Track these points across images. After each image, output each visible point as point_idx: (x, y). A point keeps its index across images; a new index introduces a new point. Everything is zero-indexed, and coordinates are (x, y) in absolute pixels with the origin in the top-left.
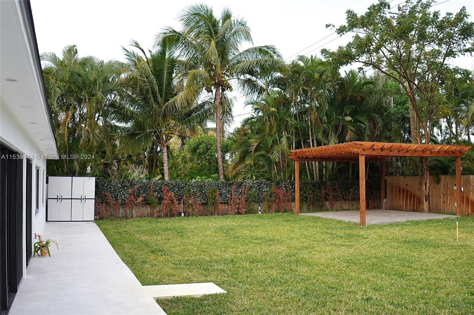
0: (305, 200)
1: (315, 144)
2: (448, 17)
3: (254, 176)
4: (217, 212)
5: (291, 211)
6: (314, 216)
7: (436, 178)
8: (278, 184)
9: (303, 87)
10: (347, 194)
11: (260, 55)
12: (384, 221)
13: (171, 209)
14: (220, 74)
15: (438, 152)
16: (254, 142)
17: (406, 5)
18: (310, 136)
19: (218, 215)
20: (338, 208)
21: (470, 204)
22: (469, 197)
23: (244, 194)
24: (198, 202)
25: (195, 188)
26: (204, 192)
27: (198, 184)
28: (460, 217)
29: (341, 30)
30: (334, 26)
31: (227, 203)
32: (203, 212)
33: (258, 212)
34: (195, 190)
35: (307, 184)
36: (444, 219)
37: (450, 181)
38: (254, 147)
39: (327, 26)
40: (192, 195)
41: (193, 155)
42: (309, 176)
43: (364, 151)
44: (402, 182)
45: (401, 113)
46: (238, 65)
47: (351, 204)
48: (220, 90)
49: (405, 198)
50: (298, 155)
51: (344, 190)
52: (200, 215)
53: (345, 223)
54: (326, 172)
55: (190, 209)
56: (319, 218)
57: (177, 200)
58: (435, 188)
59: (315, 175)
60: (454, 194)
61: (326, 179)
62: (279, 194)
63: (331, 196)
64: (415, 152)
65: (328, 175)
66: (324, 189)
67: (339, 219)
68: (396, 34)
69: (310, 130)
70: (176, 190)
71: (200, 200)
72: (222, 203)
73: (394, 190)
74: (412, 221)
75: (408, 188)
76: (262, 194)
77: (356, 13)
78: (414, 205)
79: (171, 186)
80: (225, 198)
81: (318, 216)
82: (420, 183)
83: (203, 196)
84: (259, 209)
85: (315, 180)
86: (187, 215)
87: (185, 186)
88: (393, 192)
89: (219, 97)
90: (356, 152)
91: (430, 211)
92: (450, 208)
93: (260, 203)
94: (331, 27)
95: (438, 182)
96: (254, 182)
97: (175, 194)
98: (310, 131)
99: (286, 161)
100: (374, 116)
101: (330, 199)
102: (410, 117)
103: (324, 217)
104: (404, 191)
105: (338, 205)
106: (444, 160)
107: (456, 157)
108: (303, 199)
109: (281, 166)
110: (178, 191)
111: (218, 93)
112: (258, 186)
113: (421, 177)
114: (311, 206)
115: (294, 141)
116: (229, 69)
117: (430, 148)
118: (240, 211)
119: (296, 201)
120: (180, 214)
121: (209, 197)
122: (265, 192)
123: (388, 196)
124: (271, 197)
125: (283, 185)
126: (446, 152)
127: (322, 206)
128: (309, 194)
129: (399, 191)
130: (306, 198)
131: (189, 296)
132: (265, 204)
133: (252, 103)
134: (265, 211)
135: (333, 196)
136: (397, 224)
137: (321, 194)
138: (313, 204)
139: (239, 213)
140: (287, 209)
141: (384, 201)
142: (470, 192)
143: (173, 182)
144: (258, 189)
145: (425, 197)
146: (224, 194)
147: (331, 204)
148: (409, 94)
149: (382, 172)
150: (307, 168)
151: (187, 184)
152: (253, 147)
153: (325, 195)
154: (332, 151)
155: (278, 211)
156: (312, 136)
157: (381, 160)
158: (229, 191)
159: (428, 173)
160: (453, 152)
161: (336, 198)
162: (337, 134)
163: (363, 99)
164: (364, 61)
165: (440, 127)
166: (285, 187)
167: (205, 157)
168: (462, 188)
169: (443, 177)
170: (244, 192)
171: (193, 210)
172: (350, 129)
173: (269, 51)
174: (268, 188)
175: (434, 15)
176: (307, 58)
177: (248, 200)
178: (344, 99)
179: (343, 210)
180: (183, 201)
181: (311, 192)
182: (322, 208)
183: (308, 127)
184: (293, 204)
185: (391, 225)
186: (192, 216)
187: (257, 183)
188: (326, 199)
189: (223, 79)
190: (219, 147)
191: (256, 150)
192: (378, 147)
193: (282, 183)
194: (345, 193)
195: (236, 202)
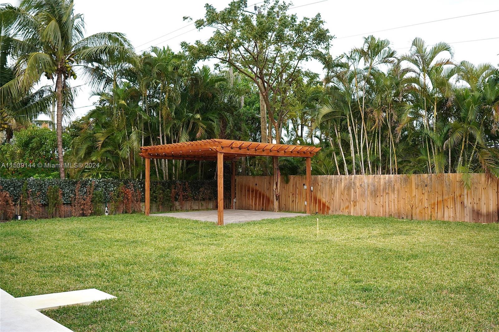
0: (155, 200)
1: (165, 141)
2: (305, 21)
3: (100, 174)
4: (59, 214)
5: (139, 212)
6: (167, 217)
7: (286, 178)
8: (126, 183)
9: (155, 80)
10: (196, 194)
11: (110, 42)
12: (241, 220)
13: (5, 210)
14: (63, 60)
15: (291, 152)
16: (101, 137)
17: (264, 4)
18: (160, 132)
19: (60, 217)
20: (188, 208)
21: (317, 203)
22: (317, 195)
23: (90, 194)
24: (38, 203)
25: (33, 187)
26: (43, 191)
27: (37, 183)
28: (310, 215)
29: (199, 24)
30: (191, 19)
31: (70, 204)
32: (42, 214)
33: (104, 214)
34: (34, 190)
35: (157, 183)
36: (296, 217)
37: (299, 180)
38: (101, 142)
39: (185, 18)
40: (30, 195)
41: (24, 150)
42: (158, 175)
43: (223, 149)
44: (252, 181)
45: (250, 113)
46: (85, 50)
47: (200, 204)
48: (63, 77)
49: (254, 198)
50: (149, 151)
51: (194, 190)
52: (41, 218)
53: (201, 223)
54: (175, 171)
55: (28, 211)
56: (172, 218)
57: (13, 201)
58: (284, 188)
59: (164, 174)
60: (302, 193)
61: (175, 178)
62: (127, 194)
63: (181, 196)
64: (271, 151)
65: (177, 174)
66: (174, 189)
67: (194, 219)
68: (257, 33)
69: (160, 125)
70: (11, 189)
71: (39, 201)
72: (64, 204)
73: (243, 190)
74: (267, 220)
75: (257, 188)
76: (109, 194)
77: (214, 8)
78: (263, 204)
79: (5, 185)
80: (67, 199)
81: (171, 217)
82: (269, 183)
83: (42, 196)
84: (105, 210)
85: (165, 179)
86: (25, 218)
87: (22, 184)
88: (242, 191)
89: (61, 84)
90: (215, 150)
91: (280, 210)
92: (298, 207)
93: (106, 204)
94: (189, 19)
95: (287, 181)
96: (101, 181)
97: (10, 194)
98: (160, 128)
99: (135, 159)
100: (225, 115)
101: (180, 199)
102: (260, 117)
103: (178, 217)
104: (253, 191)
105: (187, 205)
106: (292, 160)
107: (307, 158)
108: (153, 199)
109: (130, 164)
110: (14, 190)
111: (60, 81)
112: (104, 185)
113: (271, 177)
114: (160, 207)
115: (143, 137)
116: (74, 54)
117: (284, 148)
118: (85, 212)
119: (146, 201)
120: (16, 217)
121: (50, 197)
122: (112, 191)
123: (237, 196)
124: (118, 197)
125: (131, 184)
126: (298, 153)
127: (171, 207)
128: (159, 193)
129: (249, 191)
130: (156, 197)
131: (76, 304)
132: (112, 205)
133: (98, 94)
134: (112, 212)
135: (183, 195)
136: (255, 223)
137: (171, 194)
138: (163, 204)
139: (83, 215)
140: (136, 210)
141: (235, 200)
142: (317, 191)
143: (8, 180)
144: (105, 189)
145: (276, 196)
146: (66, 194)
147: (181, 204)
148: (264, 94)
149: (232, 171)
150: (156, 166)
151: (24, 182)
152: (99, 143)
153: (174, 195)
154: (188, 148)
155: (126, 212)
156: (163, 133)
157: (232, 159)
158: (72, 191)
159: (279, 173)
160: (304, 153)
161: (186, 198)
162: (188, 131)
163: (214, 96)
164: (221, 58)
165: (287, 129)
166: (134, 186)
167: (39, 153)
168: (312, 187)
169: (292, 177)
170: (90, 192)
171: (31, 212)
172: (202, 127)
173: (120, 39)
174: (116, 188)
175: (292, 18)
176: (161, 50)
177: (93, 201)
178: (196, 95)
179: (193, 210)
180: (19, 201)
181: (161, 191)
182: (171, 209)
183: (159, 123)
184: (142, 204)
185: (249, 223)
186: (30, 219)
187: (103, 181)
188: (176, 200)
189: (67, 65)
190: (60, 141)
191: (103, 146)
192: (236, 145)
193: (130, 182)
194: (195, 193)
195: (80, 203)
